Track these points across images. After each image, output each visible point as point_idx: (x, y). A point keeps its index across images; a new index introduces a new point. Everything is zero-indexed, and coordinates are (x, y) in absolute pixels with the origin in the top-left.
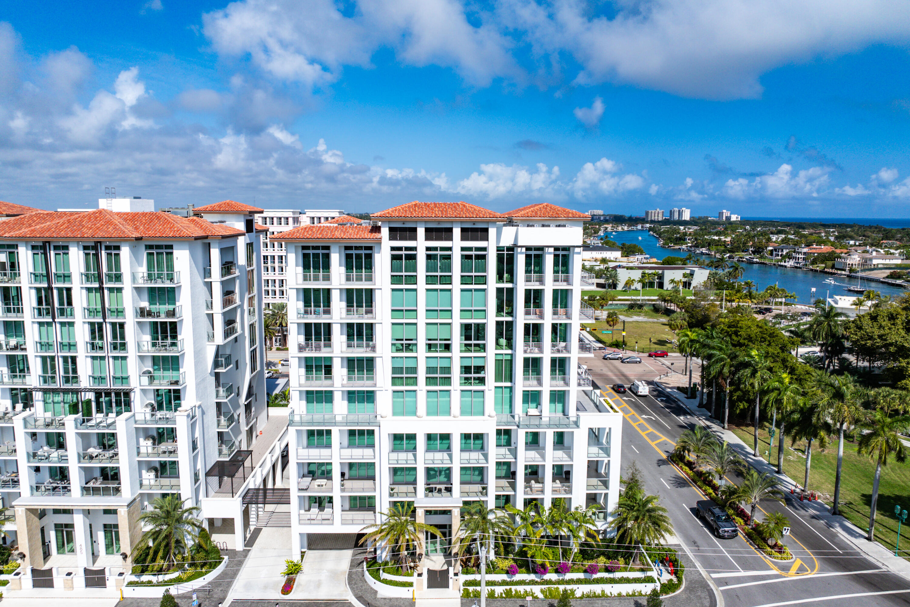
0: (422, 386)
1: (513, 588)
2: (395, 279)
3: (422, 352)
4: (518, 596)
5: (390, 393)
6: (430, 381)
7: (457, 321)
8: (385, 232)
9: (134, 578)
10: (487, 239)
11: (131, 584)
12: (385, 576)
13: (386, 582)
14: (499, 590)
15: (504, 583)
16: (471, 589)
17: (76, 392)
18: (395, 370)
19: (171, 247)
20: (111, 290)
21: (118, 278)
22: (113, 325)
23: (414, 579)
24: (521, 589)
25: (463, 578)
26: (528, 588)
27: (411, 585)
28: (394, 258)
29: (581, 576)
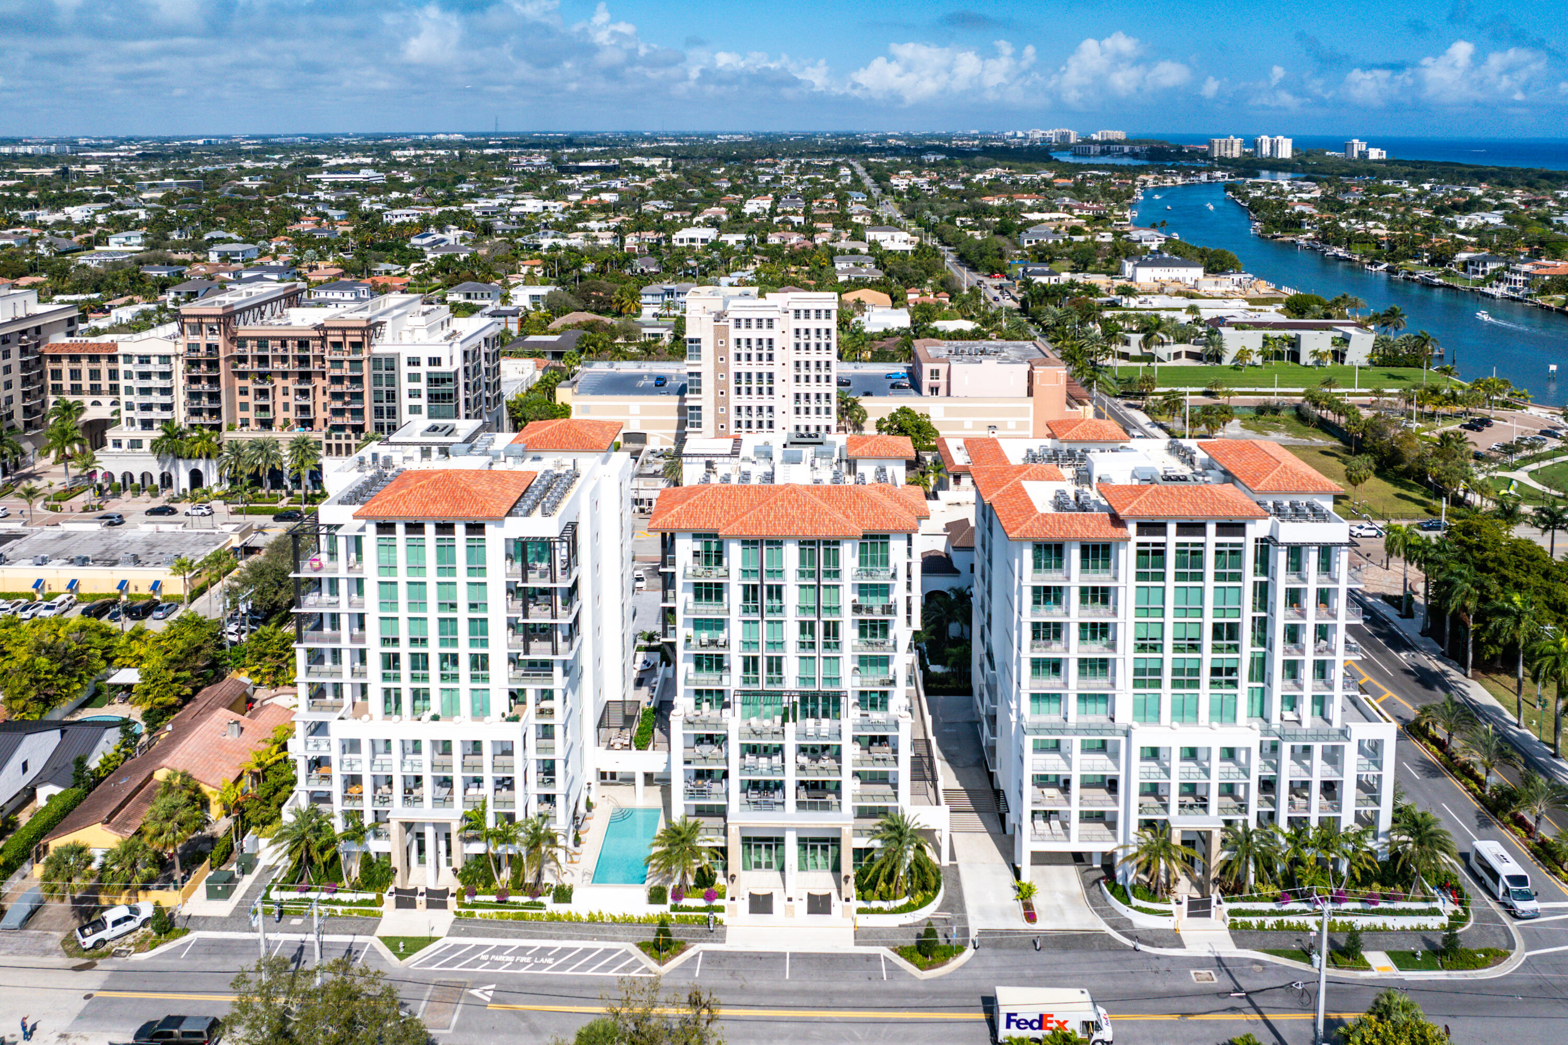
0: (1167, 690)
1: (1286, 919)
2: (1140, 576)
3: (1169, 655)
4: (1290, 928)
5: (1131, 697)
6: (1175, 684)
7: (1209, 621)
8: (1132, 528)
9: (862, 904)
10: (1243, 535)
11: (860, 911)
12: (1135, 902)
13: (1138, 909)
14: (1270, 921)
15: (1272, 913)
16: (1239, 919)
17: (780, 694)
18: (1137, 671)
19: (887, 537)
20: (826, 586)
21: (836, 574)
22: (827, 624)
23: (1172, 907)
24: (1294, 920)
25: (1227, 906)
26: (1302, 919)
27: (1169, 914)
28: (1140, 553)
29: (1358, 906)
